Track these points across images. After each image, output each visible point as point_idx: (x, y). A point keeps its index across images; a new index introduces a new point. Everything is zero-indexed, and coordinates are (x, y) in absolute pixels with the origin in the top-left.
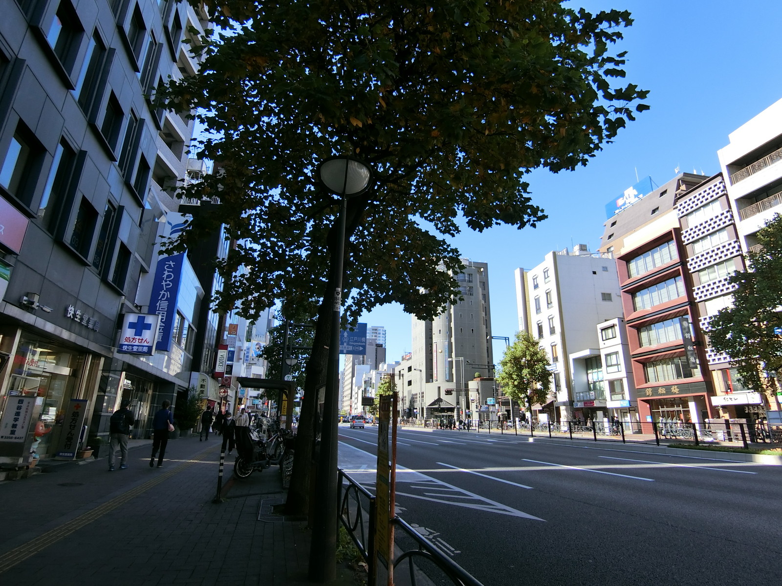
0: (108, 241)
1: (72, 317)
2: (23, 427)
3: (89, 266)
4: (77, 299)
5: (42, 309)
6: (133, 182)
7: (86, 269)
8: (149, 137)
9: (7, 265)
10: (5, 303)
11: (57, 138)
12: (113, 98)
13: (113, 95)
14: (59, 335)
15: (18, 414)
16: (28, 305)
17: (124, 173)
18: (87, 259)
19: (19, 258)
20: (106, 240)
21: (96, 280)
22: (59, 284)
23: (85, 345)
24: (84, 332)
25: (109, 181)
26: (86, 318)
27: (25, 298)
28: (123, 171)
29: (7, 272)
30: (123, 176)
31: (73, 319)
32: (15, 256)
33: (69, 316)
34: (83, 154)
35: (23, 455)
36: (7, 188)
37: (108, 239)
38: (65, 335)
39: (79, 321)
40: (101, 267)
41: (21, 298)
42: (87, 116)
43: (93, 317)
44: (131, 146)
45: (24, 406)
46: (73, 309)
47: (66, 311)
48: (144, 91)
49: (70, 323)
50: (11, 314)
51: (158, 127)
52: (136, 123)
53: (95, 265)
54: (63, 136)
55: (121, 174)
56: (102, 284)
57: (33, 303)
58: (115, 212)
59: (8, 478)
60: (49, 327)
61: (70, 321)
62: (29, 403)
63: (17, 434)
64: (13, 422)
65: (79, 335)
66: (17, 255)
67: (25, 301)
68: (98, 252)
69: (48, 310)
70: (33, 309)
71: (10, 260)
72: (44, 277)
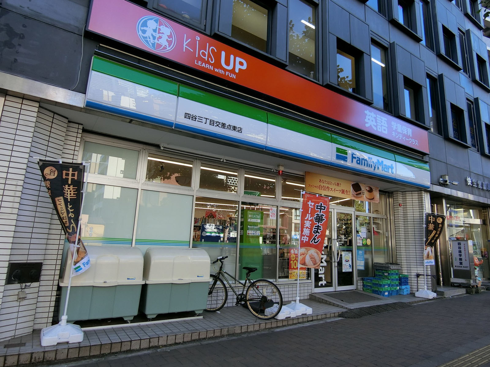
0: (476, 126)
1: (471, 185)
2: (466, 260)
3: (470, 147)
4: (470, 172)
5: (452, 183)
6: (477, 78)
7: (469, 150)
8: (477, 39)
9: (426, 162)
10: (432, 185)
11: (424, 75)
12: (445, 29)
13: (444, 27)
14: (467, 198)
15: (460, 252)
16: (444, 183)
17: (469, 74)
18: (467, 143)
19: (430, 156)
20: (474, 126)
21: (477, 155)
22: (456, 165)
23: (486, 202)
24: (482, 193)
25: (462, 85)
26: (480, 183)
27: (441, 179)
28: (468, 74)
29: (427, 166)
30: (469, 77)
31: (472, 186)
32: (428, 156)
33: (469, 184)
34: (441, 76)
35: (472, 278)
36: (410, 118)
37: (475, 124)
38: (471, 197)
39: (476, 186)
40: (478, 145)
41: (438, 180)
42: (434, 52)
43: (484, 182)
44: (467, 54)
45: (462, 246)
46: (470, 179)
47: (466, 181)
48: (461, 10)
49: (472, 189)
50: (437, 191)
51: (480, 28)
52: (464, 36)
53: (474, 146)
54: (427, 73)
55: (468, 76)
56: (482, 156)
57: (446, 181)
58: (473, 104)
59: (467, 293)
60: (460, 194)
61: (471, 187)
62: (464, 244)
63: (464, 265)
64: (459, 257)
65: (480, 195)
66: (429, 155)
67: (442, 181)
68: (472, 137)
69: (456, 184)
70: (447, 185)
71: (426, 158)
72: (446, 163)
